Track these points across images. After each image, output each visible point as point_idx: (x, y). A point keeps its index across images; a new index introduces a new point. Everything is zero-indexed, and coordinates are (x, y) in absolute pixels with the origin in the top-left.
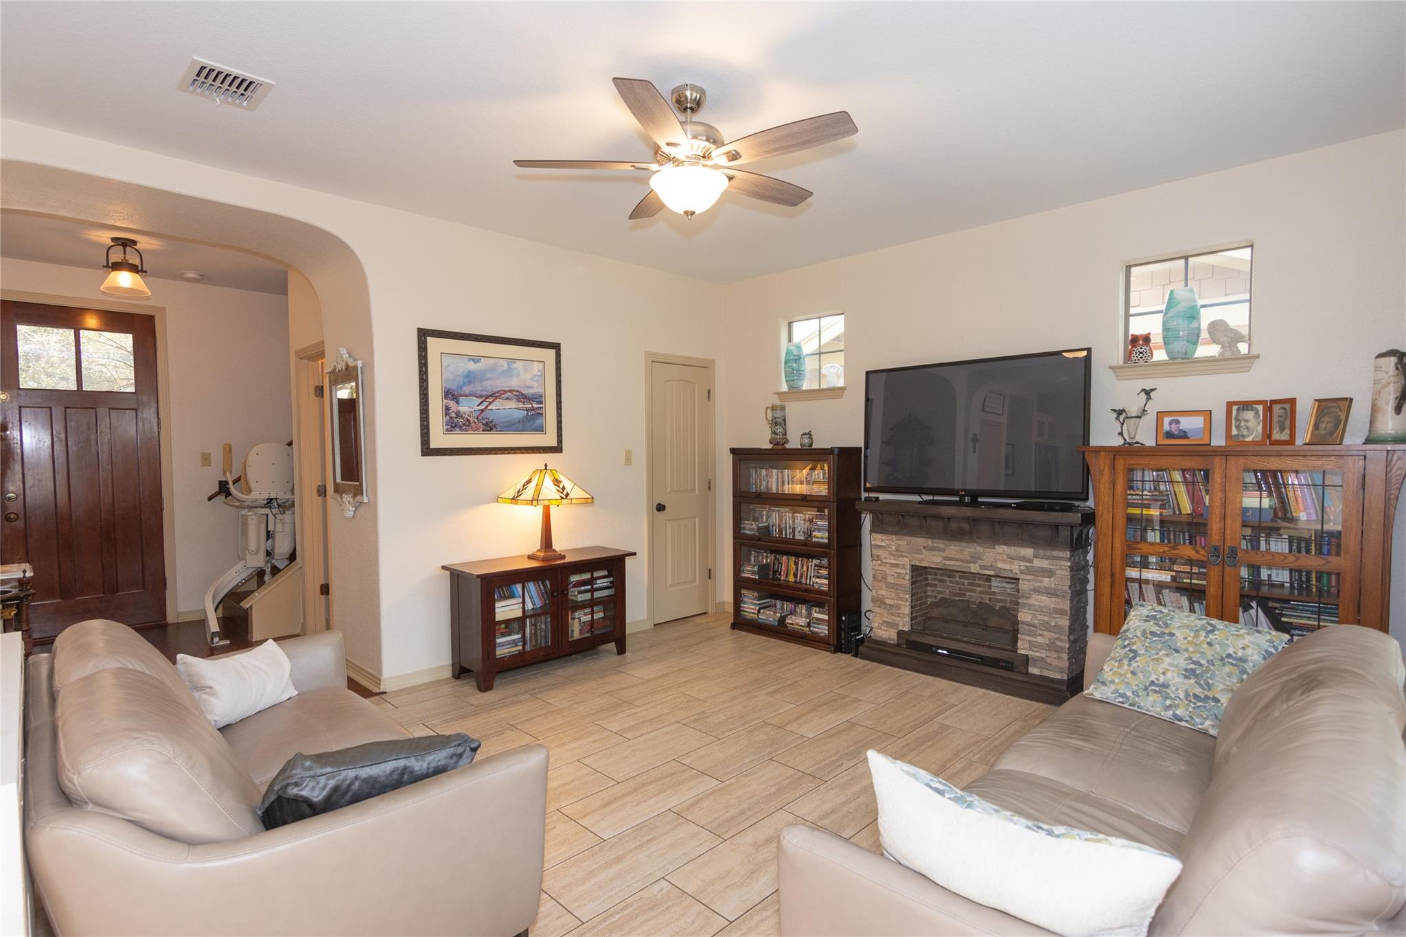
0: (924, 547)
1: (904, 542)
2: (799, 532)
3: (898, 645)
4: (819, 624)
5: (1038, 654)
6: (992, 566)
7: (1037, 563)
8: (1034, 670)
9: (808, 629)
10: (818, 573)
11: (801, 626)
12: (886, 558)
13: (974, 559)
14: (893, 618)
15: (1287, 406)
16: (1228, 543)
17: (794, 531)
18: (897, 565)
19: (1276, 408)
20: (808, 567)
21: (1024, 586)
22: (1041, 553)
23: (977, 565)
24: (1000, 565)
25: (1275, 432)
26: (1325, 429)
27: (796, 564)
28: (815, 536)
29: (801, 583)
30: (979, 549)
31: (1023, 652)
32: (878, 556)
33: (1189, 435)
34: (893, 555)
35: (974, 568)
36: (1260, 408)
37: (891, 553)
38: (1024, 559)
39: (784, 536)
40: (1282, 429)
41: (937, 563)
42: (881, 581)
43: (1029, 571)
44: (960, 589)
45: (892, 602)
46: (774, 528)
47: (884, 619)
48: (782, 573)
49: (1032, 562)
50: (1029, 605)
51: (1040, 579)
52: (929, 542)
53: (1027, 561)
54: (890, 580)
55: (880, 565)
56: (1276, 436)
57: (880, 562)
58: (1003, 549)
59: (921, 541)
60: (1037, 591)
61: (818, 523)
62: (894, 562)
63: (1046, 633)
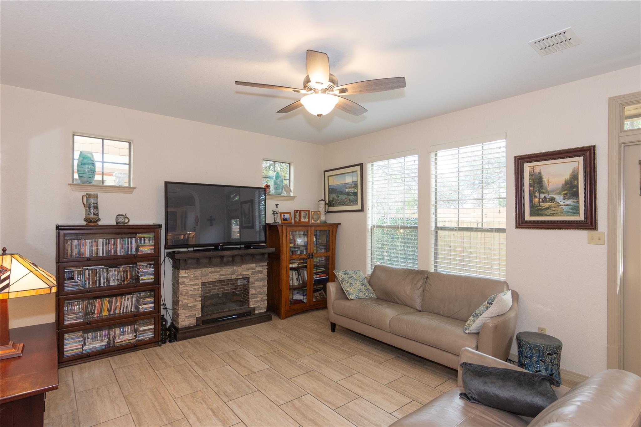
0: (210, 272)
1: (198, 272)
2: (114, 280)
3: (197, 325)
4: (144, 334)
5: (257, 305)
6: (240, 274)
7: (257, 269)
8: (257, 312)
9: (135, 340)
10: (143, 302)
11: (129, 340)
12: (187, 282)
13: (233, 274)
14: (192, 312)
15: (307, 212)
16: (311, 252)
17: (108, 280)
18: (194, 285)
19: (302, 212)
20: (121, 302)
21: (251, 280)
22: (258, 265)
23: (235, 275)
24: (244, 273)
25: (302, 219)
26: (315, 219)
27: (110, 302)
28: (142, 279)
29: (115, 314)
30: (235, 268)
31: (253, 306)
32: (183, 282)
33: (288, 220)
34: (192, 280)
35: (234, 277)
36: (298, 212)
37: (191, 279)
38: (252, 269)
39: (98, 285)
40: (305, 218)
41: (217, 279)
42: (185, 295)
43: (253, 273)
44: (209, 290)
45: (191, 305)
46: (87, 282)
47: (186, 315)
48: (96, 312)
49: (255, 269)
50: (254, 286)
51: (258, 275)
52: (213, 269)
53: (253, 269)
54: (191, 293)
55: (184, 287)
56: (303, 220)
57: (184, 285)
58: (245, 266)
59: (210, 270)
60: (257, 280)
61: (144, 271)
62: (193, 283)
63: (260, 296)
